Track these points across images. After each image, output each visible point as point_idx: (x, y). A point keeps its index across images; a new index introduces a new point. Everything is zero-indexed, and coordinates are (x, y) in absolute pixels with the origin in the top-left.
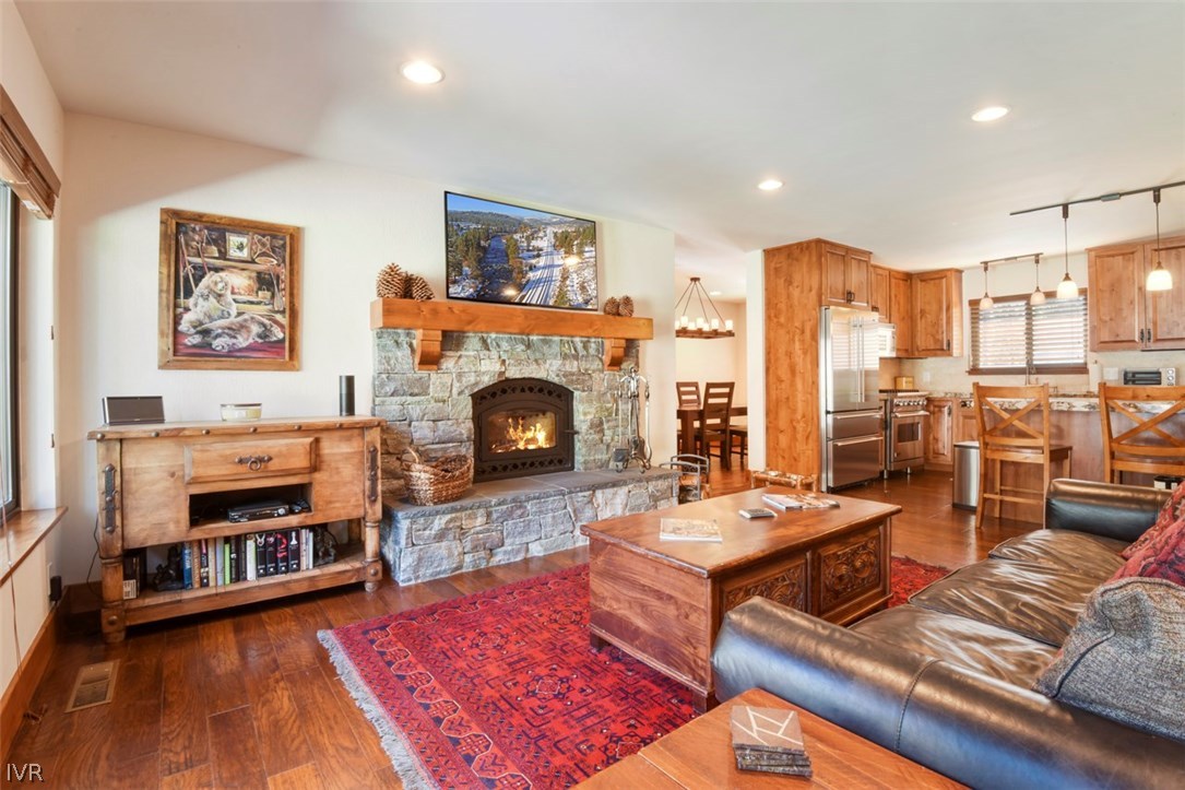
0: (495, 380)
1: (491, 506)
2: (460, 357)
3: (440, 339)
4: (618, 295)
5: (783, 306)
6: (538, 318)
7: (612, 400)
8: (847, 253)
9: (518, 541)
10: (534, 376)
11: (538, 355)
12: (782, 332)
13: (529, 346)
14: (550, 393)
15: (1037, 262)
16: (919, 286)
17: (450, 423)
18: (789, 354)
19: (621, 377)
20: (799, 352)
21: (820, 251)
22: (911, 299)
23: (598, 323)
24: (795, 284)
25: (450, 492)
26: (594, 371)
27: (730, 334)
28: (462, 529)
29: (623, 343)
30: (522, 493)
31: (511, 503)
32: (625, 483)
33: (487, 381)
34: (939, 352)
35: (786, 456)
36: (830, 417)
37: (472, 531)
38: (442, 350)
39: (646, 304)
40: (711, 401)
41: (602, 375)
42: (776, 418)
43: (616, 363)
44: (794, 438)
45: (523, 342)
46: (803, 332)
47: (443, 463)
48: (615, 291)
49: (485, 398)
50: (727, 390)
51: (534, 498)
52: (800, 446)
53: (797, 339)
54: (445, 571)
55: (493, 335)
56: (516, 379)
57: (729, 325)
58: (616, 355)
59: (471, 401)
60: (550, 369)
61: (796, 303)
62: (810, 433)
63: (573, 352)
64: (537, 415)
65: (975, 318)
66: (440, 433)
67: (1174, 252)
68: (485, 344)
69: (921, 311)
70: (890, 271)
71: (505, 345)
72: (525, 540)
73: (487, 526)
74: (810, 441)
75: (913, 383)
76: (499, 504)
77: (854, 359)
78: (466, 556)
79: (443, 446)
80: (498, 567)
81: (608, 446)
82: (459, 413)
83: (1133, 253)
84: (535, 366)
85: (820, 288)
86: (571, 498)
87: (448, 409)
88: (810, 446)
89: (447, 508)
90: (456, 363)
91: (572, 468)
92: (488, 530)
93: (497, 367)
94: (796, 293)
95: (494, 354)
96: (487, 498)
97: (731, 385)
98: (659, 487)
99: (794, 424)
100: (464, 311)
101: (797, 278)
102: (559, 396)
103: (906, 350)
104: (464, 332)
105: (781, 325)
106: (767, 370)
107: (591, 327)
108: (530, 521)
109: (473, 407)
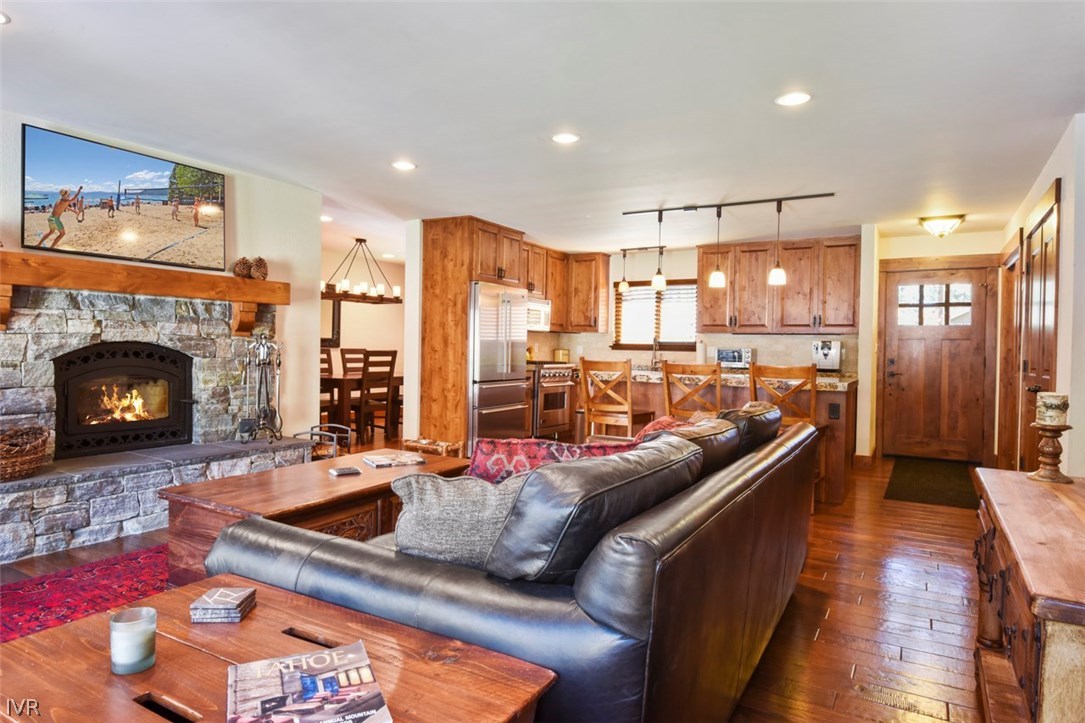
0: (87, 342)
1: (73, 483)
2: (38, 316)
3: (10, 294)
4: (251, 256)
5: (438, 278)
6: (144, 276)
7: (240, 368)
8: (499, 231)
9: (108, 519)
10: (139, 339)
11: (146, 316)
12: (437, 303)
13: (134, 306)
14: (162, 359)
15: (661, 253)
16: (575, 265)
17: (23, 391)
18: (443, 325)
19: (249, 342)
20: (452, 324)
21: (472, 226)
22: (566, 277)
23: (224, 285)
24: (450, 257)
25: (17, 469)
26: (218, 337)
27: (397, 300)
28: (33, 509)
29: (254, 307)
30: (115, 469)
31: (100, 478)
32: (247, 454)
33: (74, 343)
34: (588, 328)
35: (438, 424)
36: (477, 386)
37: (47, 511)
38: (12, 306)
39: (286, 267)
40: (372, 369)
41: (228, 341)
42: (430, 388)
43: (245, 328)
44: (445, 407)
45: (125, 301)
46: (455, 305)
47: (11, 437)
48: (246, 251)
49: (74, 363)
50: (389, 359)
51: (131, 472)
52: (450, 415)
53: (450, 310)
54: (9, 556)
55: (86, 293)
56: (115, 342)
57: (396, 292)
58: (246, 320)
59: (52, 366)
60: (162, 332)
61: (450, 276)
62: (459, 401)
63: (192, 314)
64: (147, 383)
65: (619, 298)
66: (9, 402)
67: (754, 254)
68: (74, 303)
69: (576, 289)
70: (548, 251)
71: (101, 304)
72: (118, 518)
73: (67, 505)
74: (459, 410)
75: (569, 355)
76: (84, 480)
77: (502, 330)
78: (38, 539)
79: (13, 417)
80: (82, 548)
81: (234, 416)
82: (36, 381)
83: (727, 252)
84: (141, 328)
85: (471, 264)
86: (180, 471)
87: (20, 375)
88: (458, 415)
89: (12, 487)
90: (33, 322)
91: (190, 440)
92: (69, 509)
93: (90, 329)
94: (450, 266)
95: (86, 313)
96: (68, 474)
97: (393, 354)
98: (288, 458)
99: (446, 393)
100: (43, 264)
101: (451, 251)
102: (174, 362)
103: (561, 325)
104: (45, 288)
105: (436, 296)
106: (423, 339)
107: (213, 289)
108: (125, 497)
109: (56, 373)
